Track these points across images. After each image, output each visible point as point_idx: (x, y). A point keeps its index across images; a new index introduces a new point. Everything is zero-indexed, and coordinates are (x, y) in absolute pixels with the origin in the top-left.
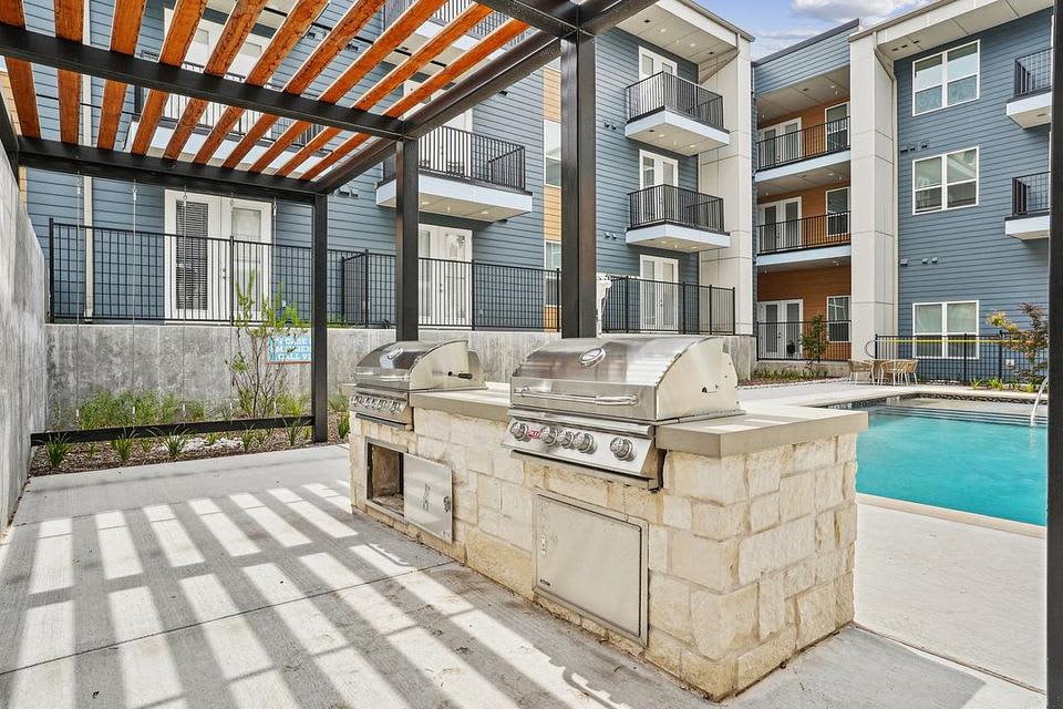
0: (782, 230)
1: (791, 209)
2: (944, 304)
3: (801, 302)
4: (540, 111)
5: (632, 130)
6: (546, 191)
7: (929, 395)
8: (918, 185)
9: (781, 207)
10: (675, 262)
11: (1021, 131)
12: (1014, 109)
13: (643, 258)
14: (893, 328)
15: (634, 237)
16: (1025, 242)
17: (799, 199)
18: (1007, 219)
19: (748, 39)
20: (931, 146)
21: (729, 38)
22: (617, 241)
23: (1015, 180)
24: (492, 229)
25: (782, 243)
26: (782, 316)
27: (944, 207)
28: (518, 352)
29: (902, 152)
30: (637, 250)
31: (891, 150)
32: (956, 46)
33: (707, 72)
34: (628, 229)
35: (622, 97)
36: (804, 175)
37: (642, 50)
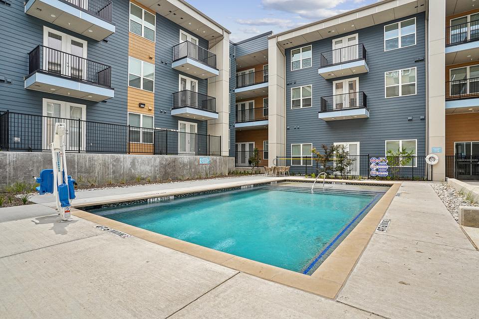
0: (247, 113)
1: (251, 105)
2: (301, 144)
3: (254, 143)
4: (126, 52)
5: (175, 65)
6: (129, 89)
7: (289, 181)
8: (293, 98)
9: (247, 103)
10: (196, 124)
11: (325, 80)
12: (321, 71)
13: (180, 122)
14: (284, 154)
15: (175, 112)
16: (326, 121)
17: (253, 101)
18: (319, 112)
19: (229, 33)
20: (297, 83)
21: (220, 31)
22: (166, 114)
23: (321, 97)
24: (99, 105)
25: (247, 118)
26: (247, 149)
27: (301, 107)
28: (105, 164)
29: (288, 85)
30: (177, 118)
31: (283, 83)
32: (304, 46)
33: (212, 44)
34: (172, 109)
35: (171, 50)
36: (253, 91)
37: (181, 31)
